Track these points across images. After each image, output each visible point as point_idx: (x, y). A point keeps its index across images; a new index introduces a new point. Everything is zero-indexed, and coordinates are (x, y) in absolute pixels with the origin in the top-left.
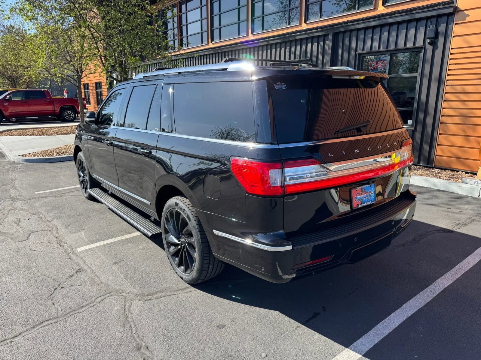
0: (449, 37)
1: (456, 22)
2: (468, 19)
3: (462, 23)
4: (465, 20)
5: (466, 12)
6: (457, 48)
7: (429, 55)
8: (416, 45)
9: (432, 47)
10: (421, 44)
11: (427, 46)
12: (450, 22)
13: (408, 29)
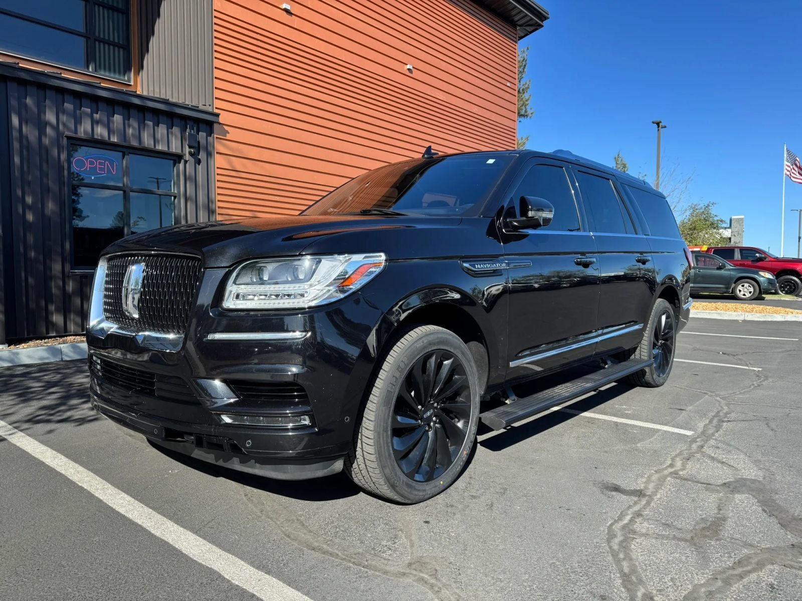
0: (211, 153)
1: (217, 136)
2: (228, 137)
3: (221, 139)
4: (226, 137)
6: (222, 169)
7: (190, 168)
8: (170, 150)
9: (193, 160)
10: (179, 151)
11: (187, 157)
12: (210, 132)
13: (157, 124)
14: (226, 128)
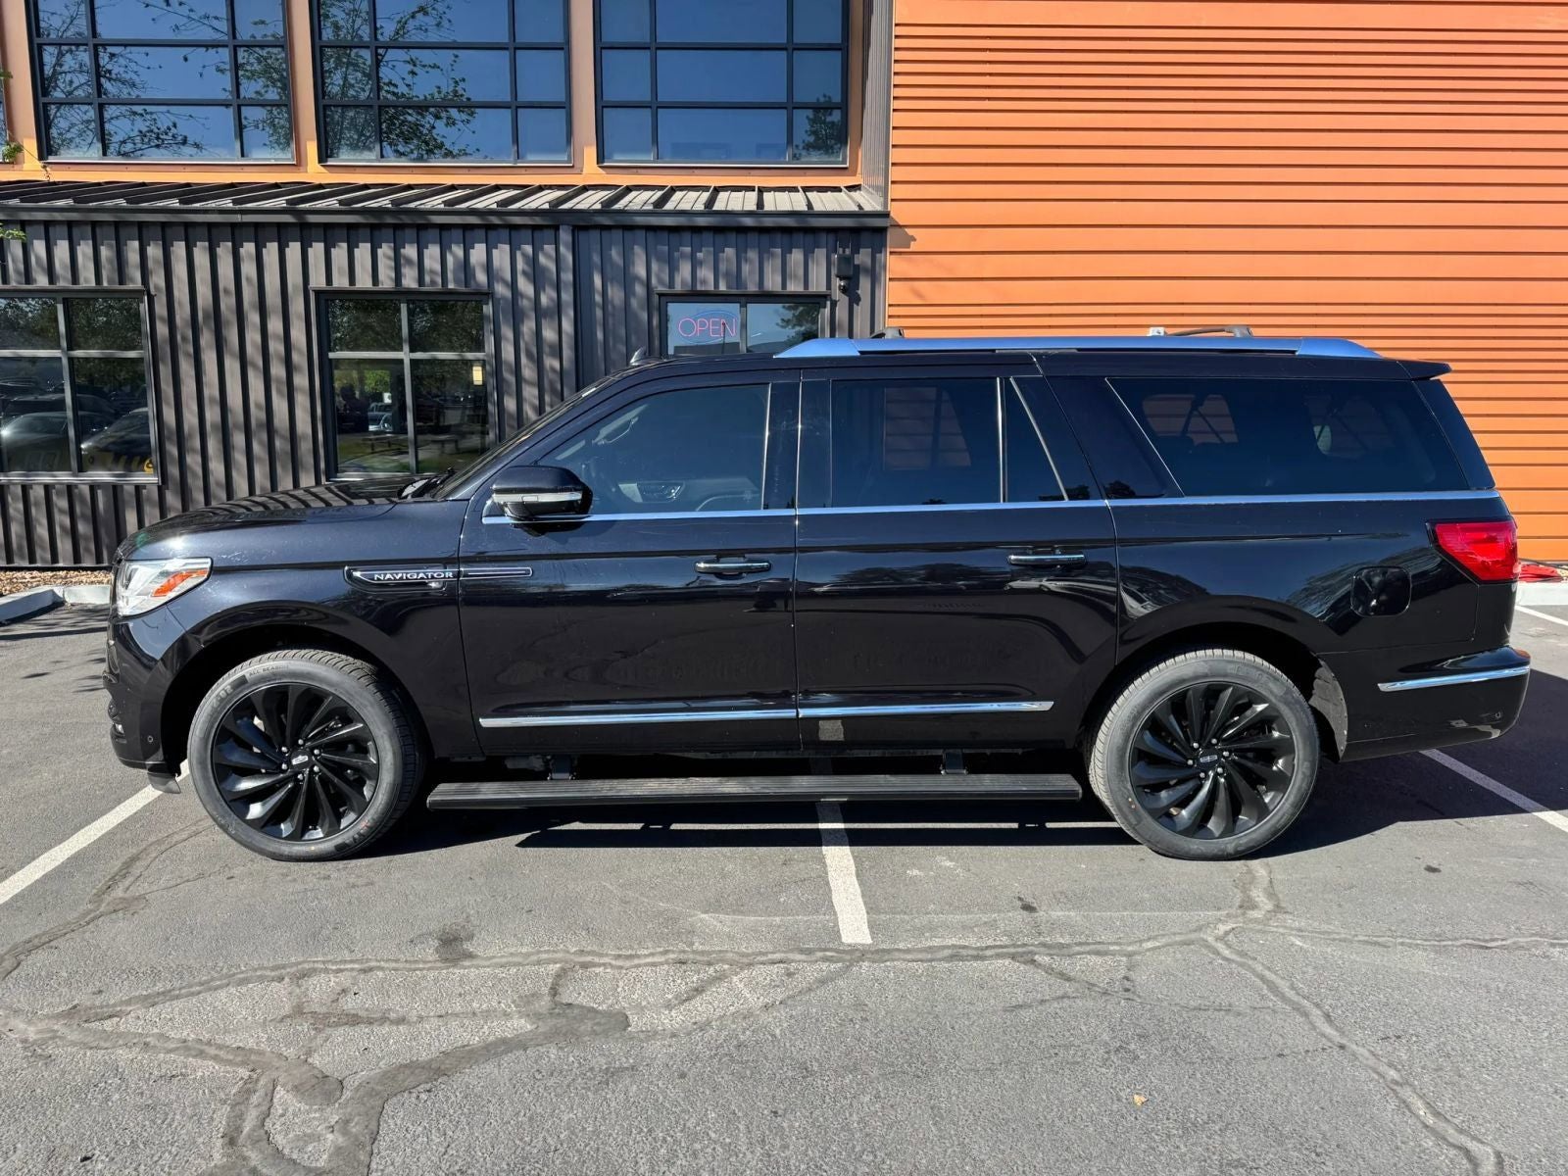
0: (880, 281)
1: (892, 250)
2: (914, 247)
3: (900, 253)
4: (909, 247)
5: (910, 232)
6: (899, 305)
7: (842, 313)
8: (810, 290)
9: (847, 298)
10: (823, 289)
11: (837, 295)
12: (879, 247)
13: (787, 251)
14: (910, 231)
